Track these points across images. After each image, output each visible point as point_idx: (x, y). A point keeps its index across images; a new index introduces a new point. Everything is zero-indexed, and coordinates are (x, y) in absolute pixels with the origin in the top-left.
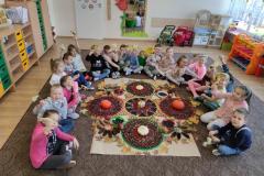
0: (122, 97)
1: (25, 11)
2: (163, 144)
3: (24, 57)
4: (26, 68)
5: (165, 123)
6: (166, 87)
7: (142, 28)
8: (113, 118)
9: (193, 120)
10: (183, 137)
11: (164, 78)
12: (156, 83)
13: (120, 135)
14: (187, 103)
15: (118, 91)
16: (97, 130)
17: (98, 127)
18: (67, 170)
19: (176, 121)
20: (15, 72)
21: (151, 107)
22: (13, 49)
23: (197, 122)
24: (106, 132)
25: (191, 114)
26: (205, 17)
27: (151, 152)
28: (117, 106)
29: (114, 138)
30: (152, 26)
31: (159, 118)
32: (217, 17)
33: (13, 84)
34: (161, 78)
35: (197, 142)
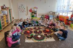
2: (45, 39)
3: (6, 22)
5: (45, 35)
6: (44, 28)
9: (52, 34)
10: (50, 37)
11: (43, 26)
13: (33, 38)
15: (31, 29)
16: (26, 38)
17: (27, 37)
18: (19, 46)
19: (48, 34)
23: (53, 34)
24: (29, 38)
25: (51, 33)
26: (51, 13)
27: (42, 41)
28: (31, 32)
29: (31, 39)
31: (43, 34)
32: (54, 12)
33: (2, 29)
34: (42, 26)
35: (54, 38)
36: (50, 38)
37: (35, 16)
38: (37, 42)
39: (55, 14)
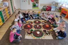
0: (33, 24)
1: (8, 3)
2: (43, 36)
3: (8, 15)
4: (8, 17)
5: (44, 31)
6: (44, 22)
8: (30, 30)
10: (48, 34)
11: (44, 19)
13: (32, 34)
14: (50, 26)
15: (32, 23)
19: (47, 30)
20: (5, 19)
22: (5, 13)
23: (52, 30)
24: (28, 33)
26: (54, 3)
27: (40, 38)
28: (31, 27)
31: (42, 29)
33: (5, 21)
34: (43, 19)
38: (35, 40)
39: (58, 5)
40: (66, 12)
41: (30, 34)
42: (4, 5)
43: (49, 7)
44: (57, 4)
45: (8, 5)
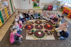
1: (7, 2)
2: (45, 36)
5: (45, 31)
6: (45, 22)
7: (39, 6)
8: (31, 30)
11: (45, 19)
12: (43, 21)
13: (33, 34)
16: (27, 33)
18: (20, 44)
19: (48, 31)
20: (5, 19)
21: (42, 27)
23: (54, 31)
24: (30, 34)
26: (56, 2)
27: (42, 39)
29: (32, 35)
30: (41, 5)
31: (44, 30)
32: (59, 2)
33: (5, 22)
34: (44, 19)
35: (54, 36)
36: (50, 36)
37: (38, 5)
38: (37, 40)
40: (68, 11)
41: (31, 34)
42: (3, 5)
43: (50, 6)
44: (59, 3)
45: (7, 5)
